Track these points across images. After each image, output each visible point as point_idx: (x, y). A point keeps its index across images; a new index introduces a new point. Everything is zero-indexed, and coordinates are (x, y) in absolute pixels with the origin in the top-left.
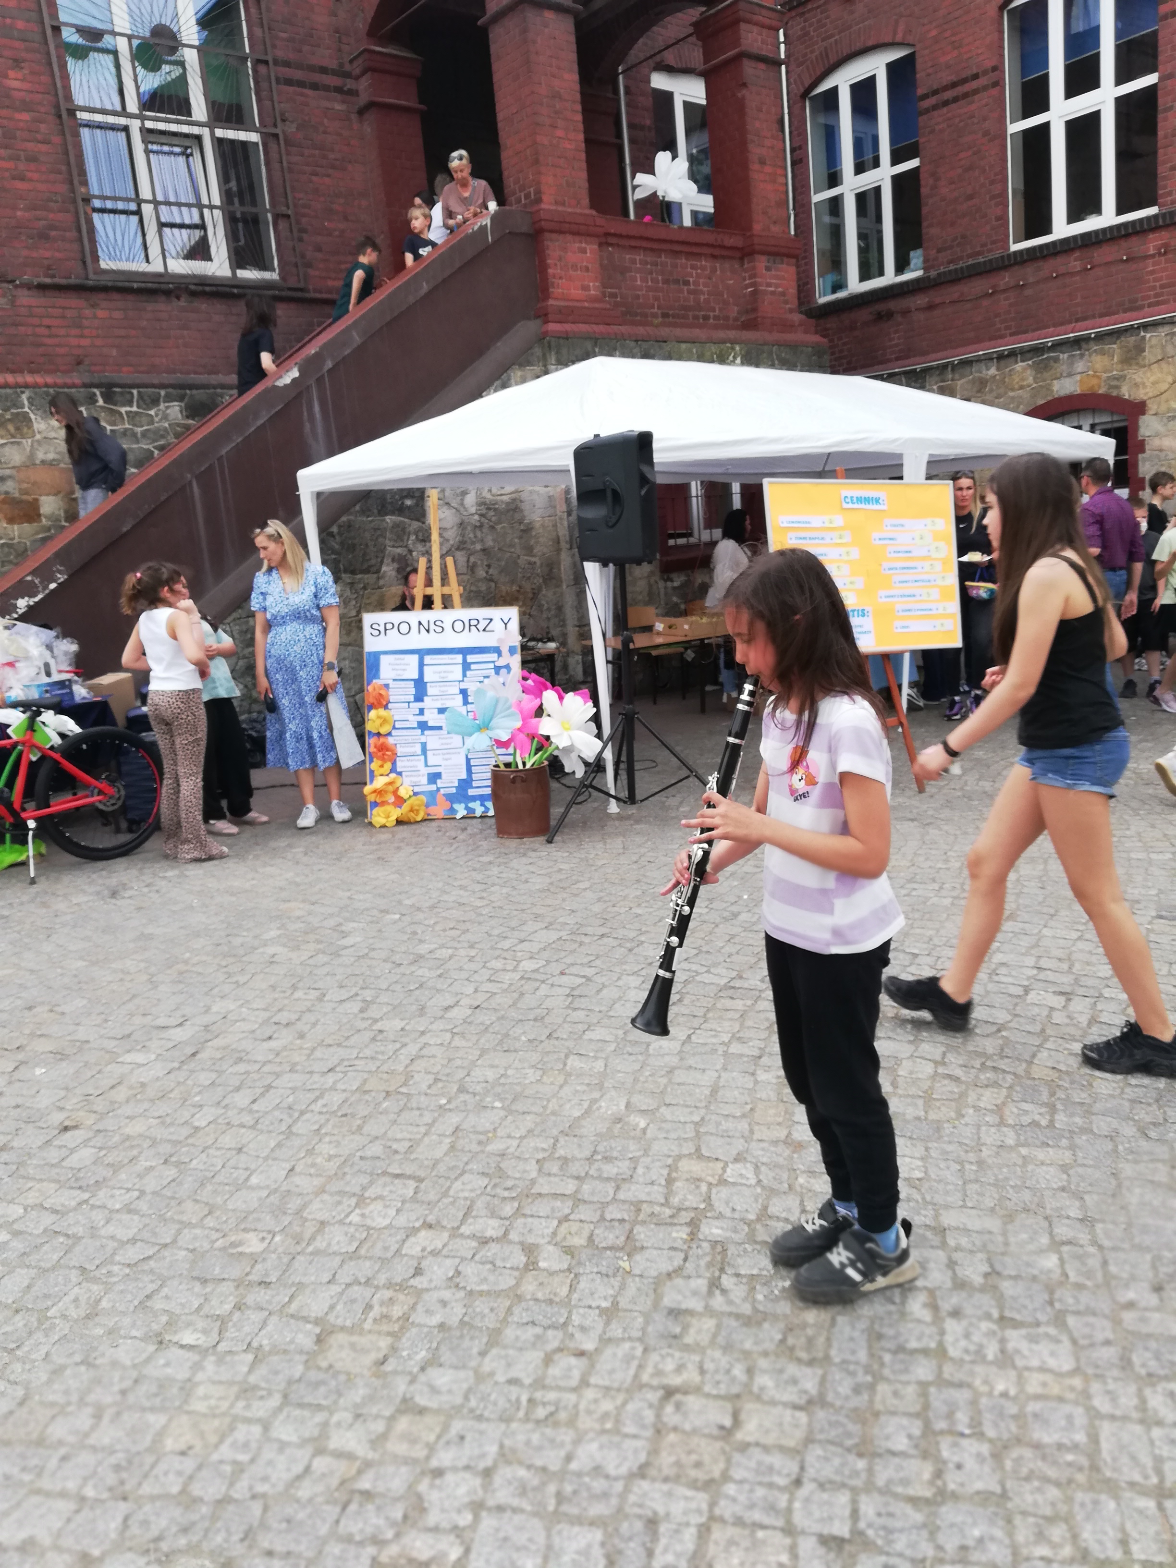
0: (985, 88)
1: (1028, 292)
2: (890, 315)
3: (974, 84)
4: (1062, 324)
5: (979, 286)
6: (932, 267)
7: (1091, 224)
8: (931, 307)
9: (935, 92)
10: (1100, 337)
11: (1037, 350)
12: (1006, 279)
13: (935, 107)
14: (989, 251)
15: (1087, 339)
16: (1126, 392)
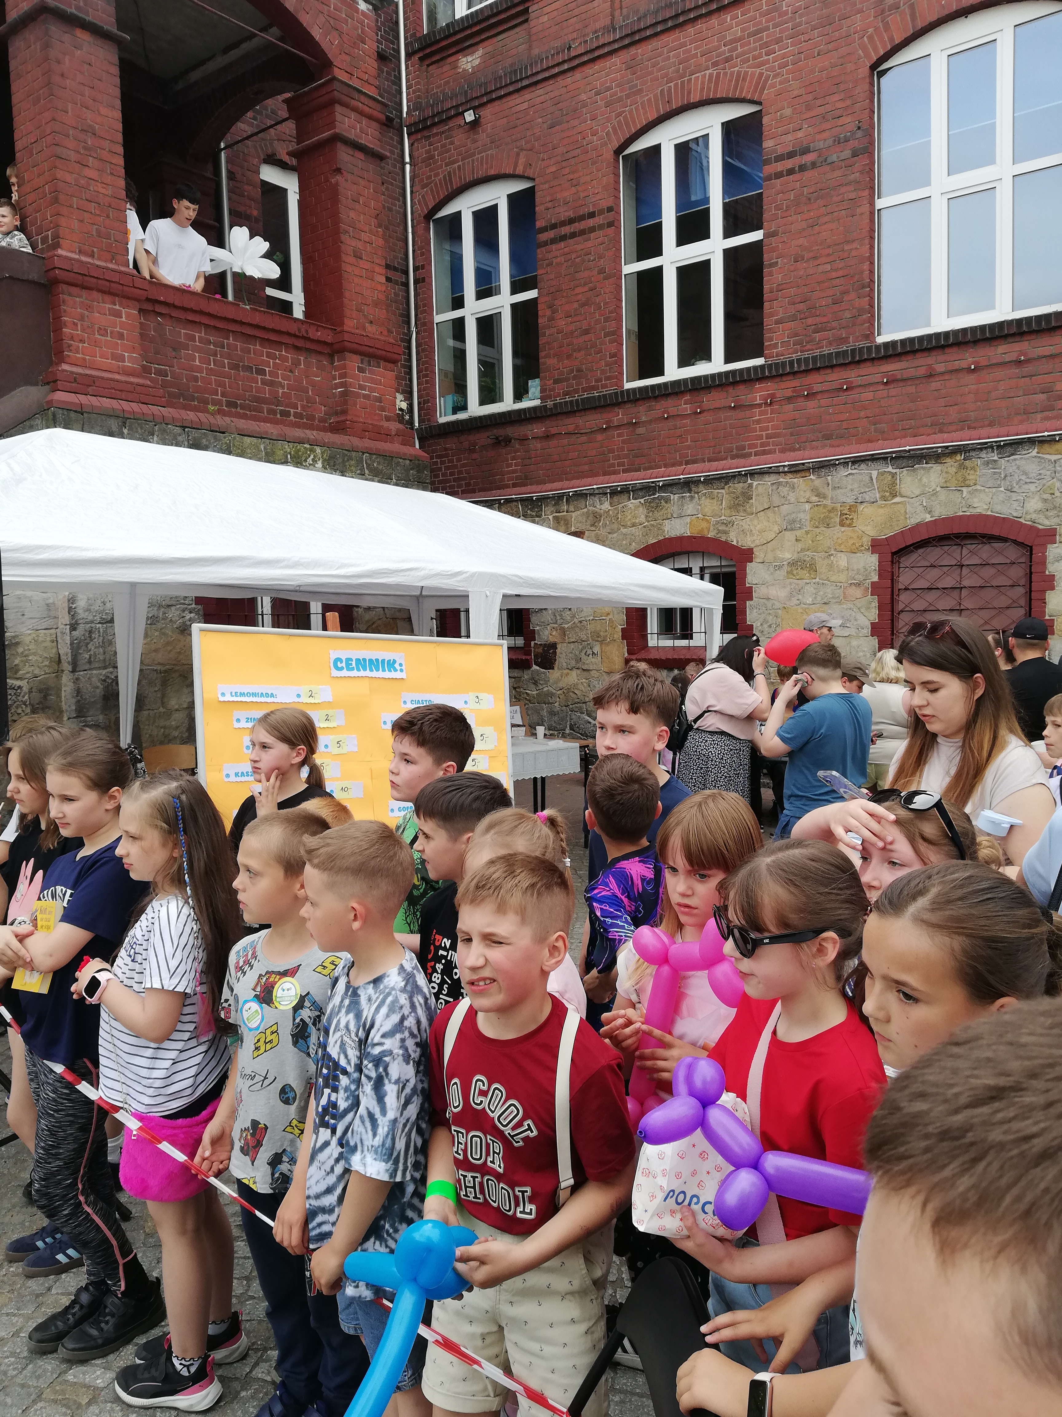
0: (601, 227)
1: (641, 430)
2: (508, 441)
3: (591, 222)
4: (673, 465)
5: (593, 420)
6: (550, 397)
7: (700, 369)
8: (547, 437)
9: (554, 226)
10: (709, 481)
11: (648, 489)
12: (619, 416)
13: (553, 241)
14: (604, 386)
15: (697, 482)
16: (734, 538)
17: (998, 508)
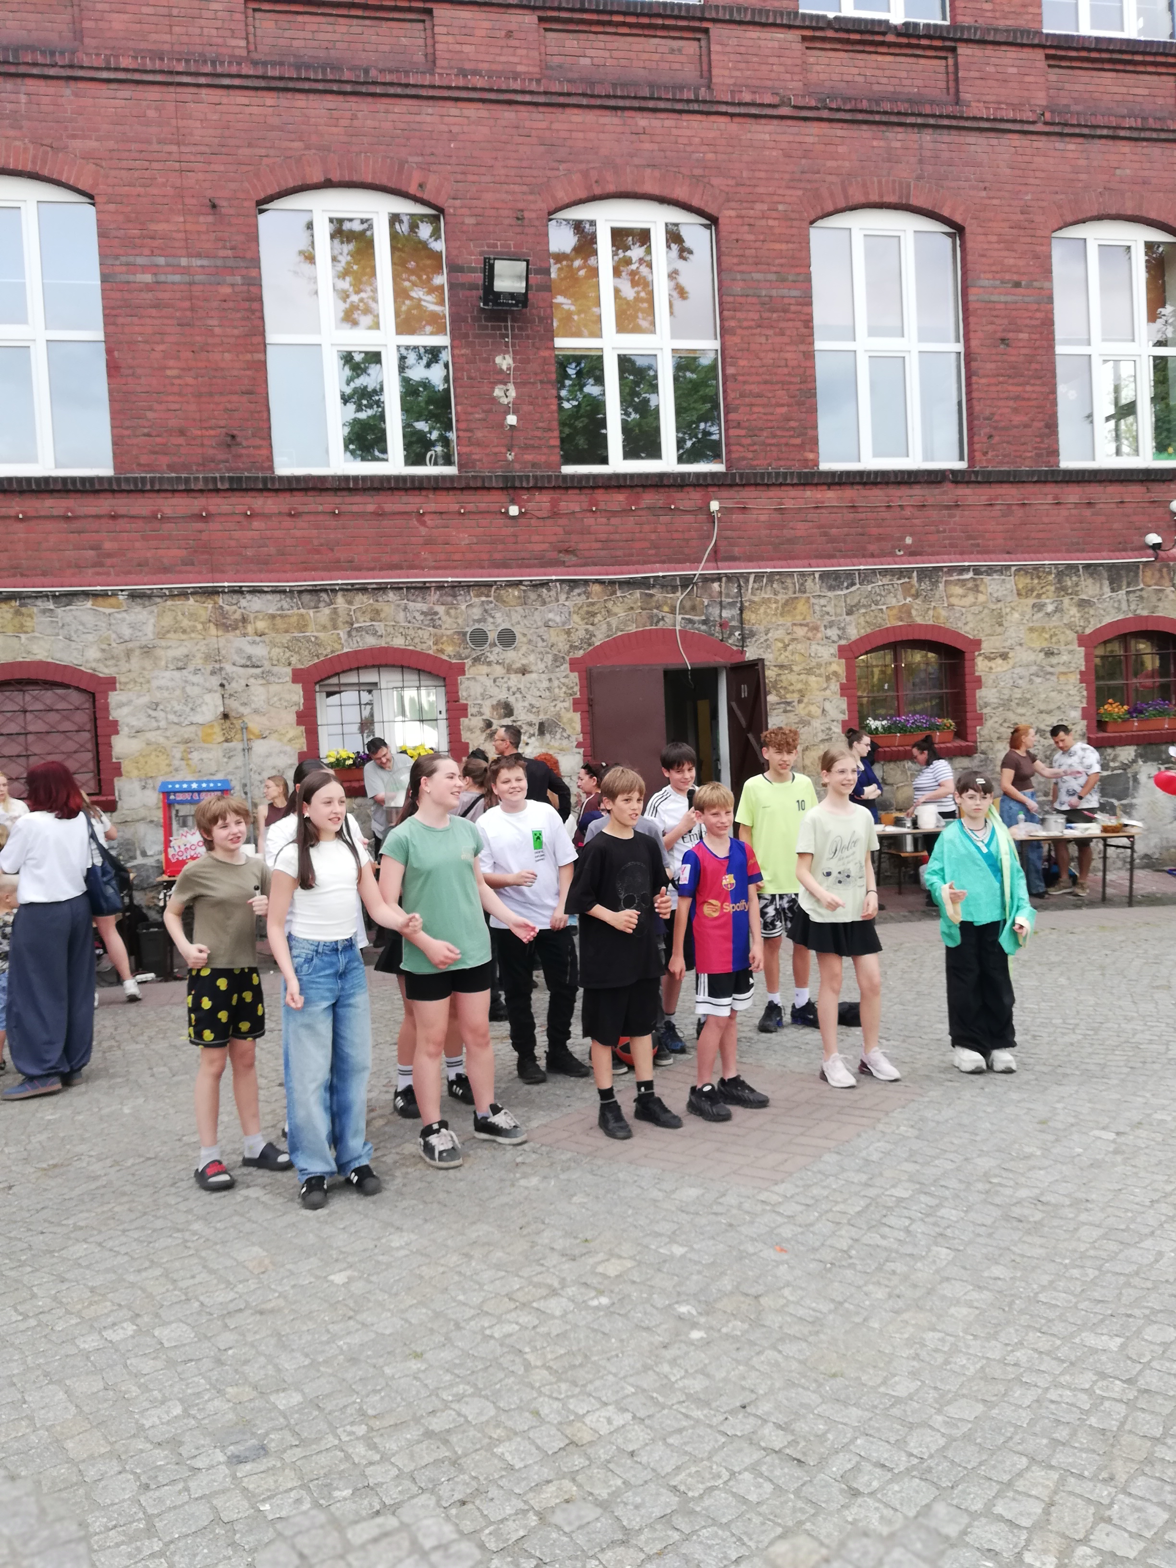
17: (58, 655)
